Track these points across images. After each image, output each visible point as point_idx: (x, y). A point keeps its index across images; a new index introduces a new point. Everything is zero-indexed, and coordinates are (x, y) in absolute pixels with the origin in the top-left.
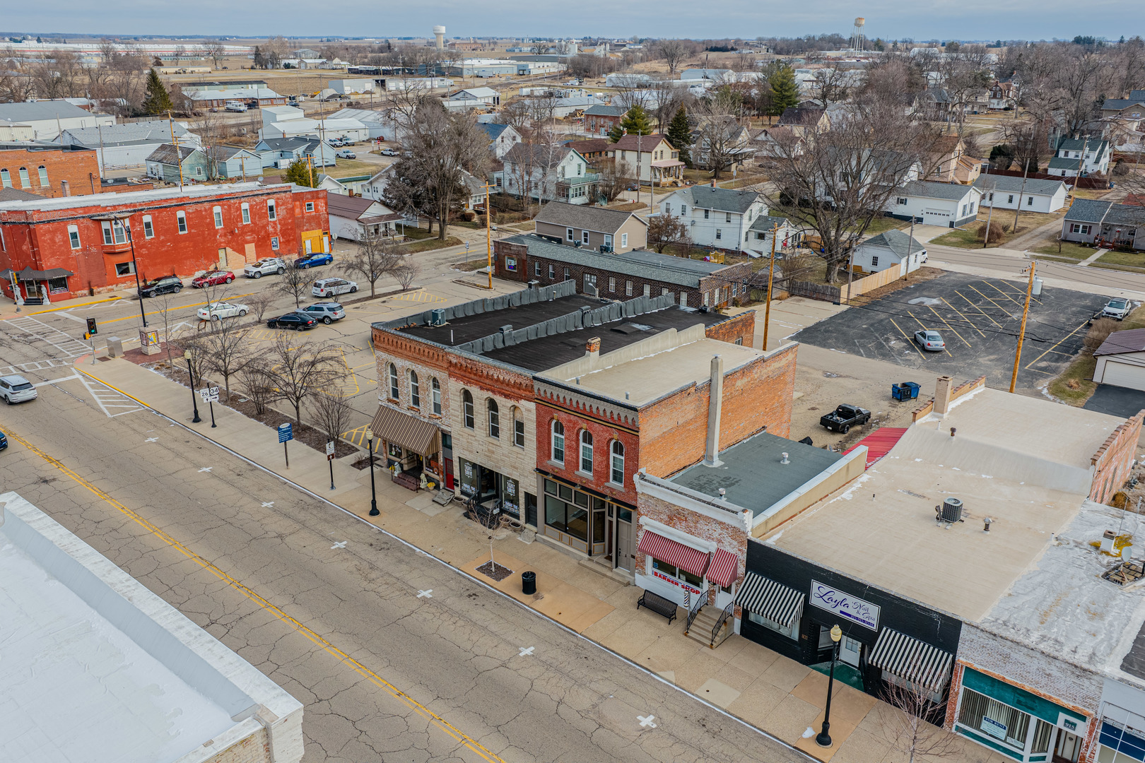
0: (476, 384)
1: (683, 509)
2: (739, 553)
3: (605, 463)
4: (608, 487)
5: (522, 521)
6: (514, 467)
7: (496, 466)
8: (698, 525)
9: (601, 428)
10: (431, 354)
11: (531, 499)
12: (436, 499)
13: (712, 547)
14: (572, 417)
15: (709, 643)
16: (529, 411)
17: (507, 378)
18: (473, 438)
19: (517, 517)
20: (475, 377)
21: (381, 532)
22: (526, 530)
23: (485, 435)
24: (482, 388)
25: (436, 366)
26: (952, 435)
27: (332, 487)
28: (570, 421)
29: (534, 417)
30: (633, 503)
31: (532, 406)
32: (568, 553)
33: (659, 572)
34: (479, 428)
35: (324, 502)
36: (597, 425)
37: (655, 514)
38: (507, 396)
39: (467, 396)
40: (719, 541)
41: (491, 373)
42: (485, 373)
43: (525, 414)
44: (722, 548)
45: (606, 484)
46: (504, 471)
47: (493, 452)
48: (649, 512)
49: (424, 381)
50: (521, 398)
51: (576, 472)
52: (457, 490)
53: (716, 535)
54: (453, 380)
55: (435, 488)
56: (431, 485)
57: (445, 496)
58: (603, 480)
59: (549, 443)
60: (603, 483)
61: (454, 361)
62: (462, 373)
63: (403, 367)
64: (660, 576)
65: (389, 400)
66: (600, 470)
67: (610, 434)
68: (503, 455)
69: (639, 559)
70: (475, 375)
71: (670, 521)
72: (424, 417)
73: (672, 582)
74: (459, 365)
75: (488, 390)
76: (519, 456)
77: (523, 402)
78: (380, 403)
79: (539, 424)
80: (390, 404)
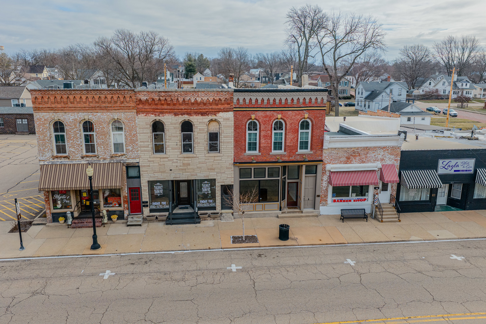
0: (170, 113)
1: (358, 148)
2: (395, 162)
3: (296, 139)
4: (298, 155)
5: (219, 209)
6: (211, 169)
7: (192, 175)
8: (368, 155)
9: (294, 113)
10: (115, 98)
11: (227, 190)
12: (129, 223)
13: (379, 165)
14: (268, 113)
15: (397, 220)
16: (228, 119)
17: (205, 99)
18: (167, 160)
19: (214, 208)
20: (169, 107)
22: (223, 215)
23: (179, 153)
24: (176, 115)
25: (121, 108)
26: (345, 120)
27: (22, 247)
28: (266, 116)
29: (232, 123)
30: (320, 158)
31: (230, 115)
32: (264, 215)
33: (336, 199)
34: (173, 149)
36: (291, 112)
37: (337, 160)
38: (203, 114)
39: (158, 127)
40: (382, 160)
41: (187, 99)
42: (181, 100)
43: (223, 123)
44: (384, 164)
45: (297, 153)
46: (200, 176)
47: (189, 164)
48: (331, 160)
49: (105, 125)
50: (220, 111)
51: (271, 154)
52: (146, 211)
53: (380, 157)
54: (142, 116)
55: (118, 219)
56: (114, 217)
57: (137, 218)
58: (294, 151)
59: (245, 141)
60: (294, 153)
61: (144, 98)
62: (154, 107)
63: (76, 120)
64: (338, 201)
65: (54, 157)
66: (292, 144)
67: (301, 116)
68: (200, 163)
69: (323, 196)
70: (168, 104)
71: (348, 160)
72: (104, 159)
73: (347, 201)
74: (150, 100)
75: (182, 114)
76: (216, 158)
77: (221, 114)
78: (42, 163)
79: (237, 127)
80: (56, 160)
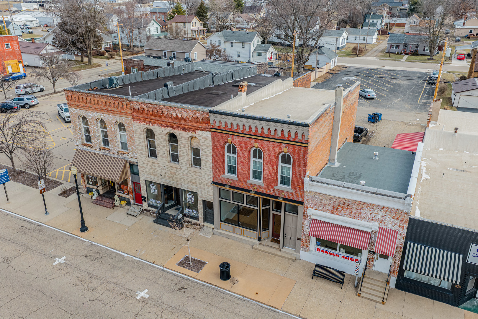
0: (157, 123)
1: (348, 200)
2: (400, 229)
3: (274, 172)
4: (277, 190)
5: (201, 221)
6: (193, 183)
7: (178, 184)
8: (362, 211)
9: (271, 145)
10: (116, 104)
11: (208, 206)
12: (129, 212)
13: (375, 226)
14: (244, 139)
15: (380, 300)
16: (206, 138)
17: (185, 115)
18: (157, 165)
19: (197, 219)
20: (156, 118)
21: (92, 244)
22: (204, 228)
23: (167, 162)
24: (162, 126)
25: (121, 113)
26: (456, 132)
27: (47, 213)
28: (243, 143)
29: (210, 143)
30: (300, 199)
31: (208, 134)
32: (241, 241)
33: (321, 248)
34: (162, 157)
35: (41, 226)
36: (268, 143)
37: (321, 206)
38: (184, 129)
39: (150, 134)
40: (381, 221)
41: (170, 113)
42: (165, 113)
43: (202, 141)
44: (383, 227)
45: (275, 187)
46: (184, 186)
47: (175, 174)
48: (314, 205)
49: (112, 126)
50: (198, 129)
51: (248, 181)
52: (145, 205)
53: (378, 217)
54: (136, 123)
55: (127, 204)
56: (124, 203)
57: (136, 209)
58: (272, 185)
59: (224, 162)
60: (272, 187)
61: (137, 107)
62: (145, 116)
63: (93, 118)
64: (322, 251)
65: (84, 145)
66: (270, 177)
67: (280, 149)
68: (183, 174)
69: (304, 241)
70: (156, 116)
71: (335, 210)
72: (114, 154)
73: (333, 255)
74: (141, 110)
75: (168, 127)
76: (197, 174)
77: (200, 132)
78: (77, 147)
79: (215, 148)
80: (84, 147)
